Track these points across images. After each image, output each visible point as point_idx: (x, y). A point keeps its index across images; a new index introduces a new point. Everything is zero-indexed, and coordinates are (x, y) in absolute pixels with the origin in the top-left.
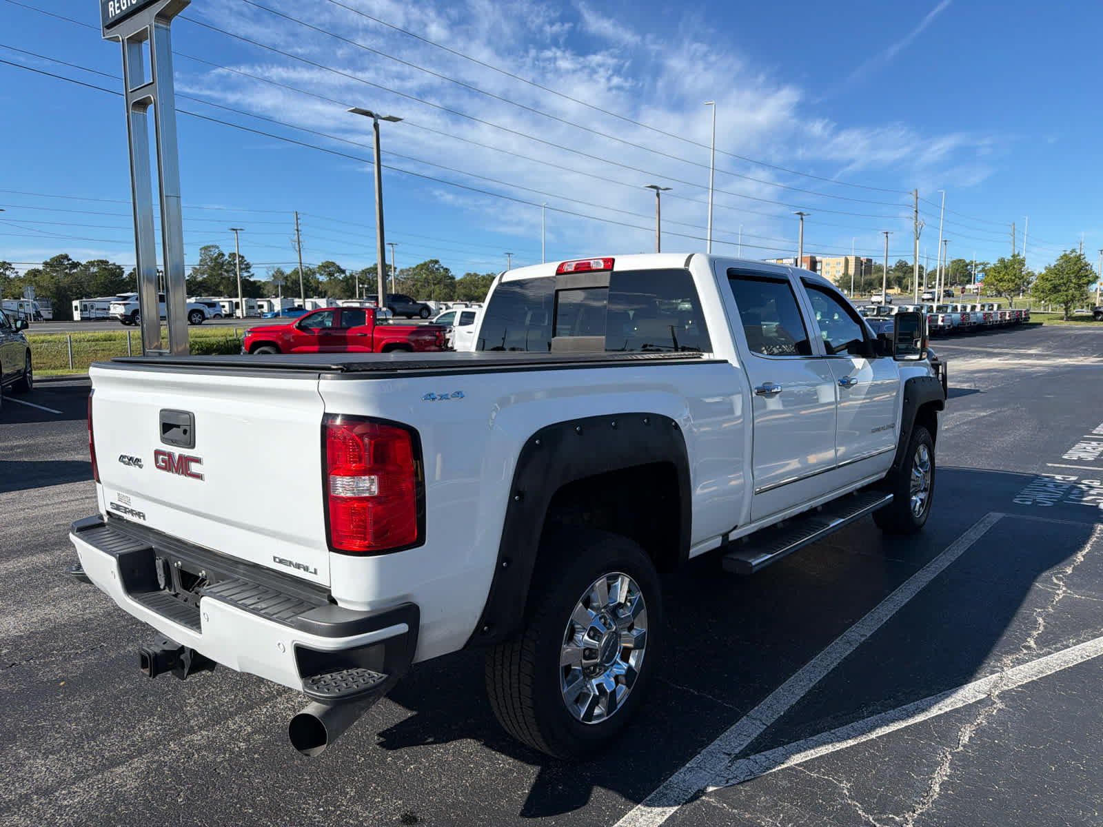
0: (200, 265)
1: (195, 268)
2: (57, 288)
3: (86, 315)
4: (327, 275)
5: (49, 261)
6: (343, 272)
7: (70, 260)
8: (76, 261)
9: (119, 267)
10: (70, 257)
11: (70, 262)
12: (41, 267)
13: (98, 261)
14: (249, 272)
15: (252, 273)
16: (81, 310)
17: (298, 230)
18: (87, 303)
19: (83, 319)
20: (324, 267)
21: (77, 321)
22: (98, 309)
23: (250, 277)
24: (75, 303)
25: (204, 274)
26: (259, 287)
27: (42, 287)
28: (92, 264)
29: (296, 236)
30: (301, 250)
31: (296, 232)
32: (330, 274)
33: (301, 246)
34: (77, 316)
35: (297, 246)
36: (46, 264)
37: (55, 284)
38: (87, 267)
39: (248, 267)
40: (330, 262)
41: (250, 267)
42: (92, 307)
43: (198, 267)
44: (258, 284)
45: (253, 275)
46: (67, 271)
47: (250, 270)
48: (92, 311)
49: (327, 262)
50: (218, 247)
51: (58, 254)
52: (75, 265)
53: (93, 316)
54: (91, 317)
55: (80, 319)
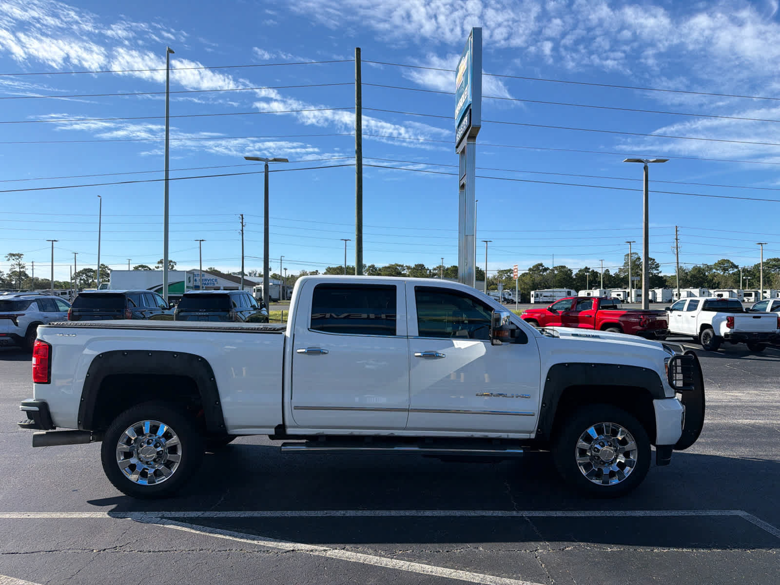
0: (624, 266)
1: (620, 269)
2: (533, 284)
3: (538, 300)
4: (722, 270)
5: (531, 267)
6: (737, 267)
7: (543, 266)
8: (546, 267)
9: (570, 270)
10: (543, 265)
11: (543, 268)
12: (527, 272)
13: (559, 267)
14: (658, 270)
15: (660, 271)
16: (535, 297)
17: (677, 239)
18: (538, 293)
19: (536, 302)
20: (720, 264)
21: (532, 304)
22: (544, 296)
23: (658, 273)
24: (532, 293)
25: (625, 272)
26: (665, 281)
27: (525, 283)
28: (556, 268)
29: (676, 243)
30: (679, 253)
31: (676, 241)
32: (725, 270)
33: (679, 251)
34: (532, 300)
35: (676, 250)
36: (530, 270)
37: (532, 281)
38: (553, 270)
39: (657, 266)
40: (724, 260)
41: (658, 267)
42: (541, 295)
43: (622, 268)
44: (665, 278)
45: (661, 272)
46: (541, 273)
47: (659, 268)
48: (541, 297)
49: (722, 260)
50: (637, 254)
51: (536, 263)
52: (546, 269)
53: (541, 300)
54: (540, 301)
55: (533, 302)
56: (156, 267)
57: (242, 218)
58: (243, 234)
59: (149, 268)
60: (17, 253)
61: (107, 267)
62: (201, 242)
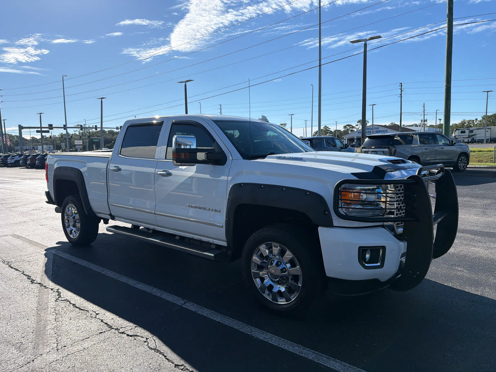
56: (356, 125)
57: (401, 86)
58: (401, 97)
59: (352, 126)
60: (284, 123)
61: (328, 127)
62: (373, 106)
